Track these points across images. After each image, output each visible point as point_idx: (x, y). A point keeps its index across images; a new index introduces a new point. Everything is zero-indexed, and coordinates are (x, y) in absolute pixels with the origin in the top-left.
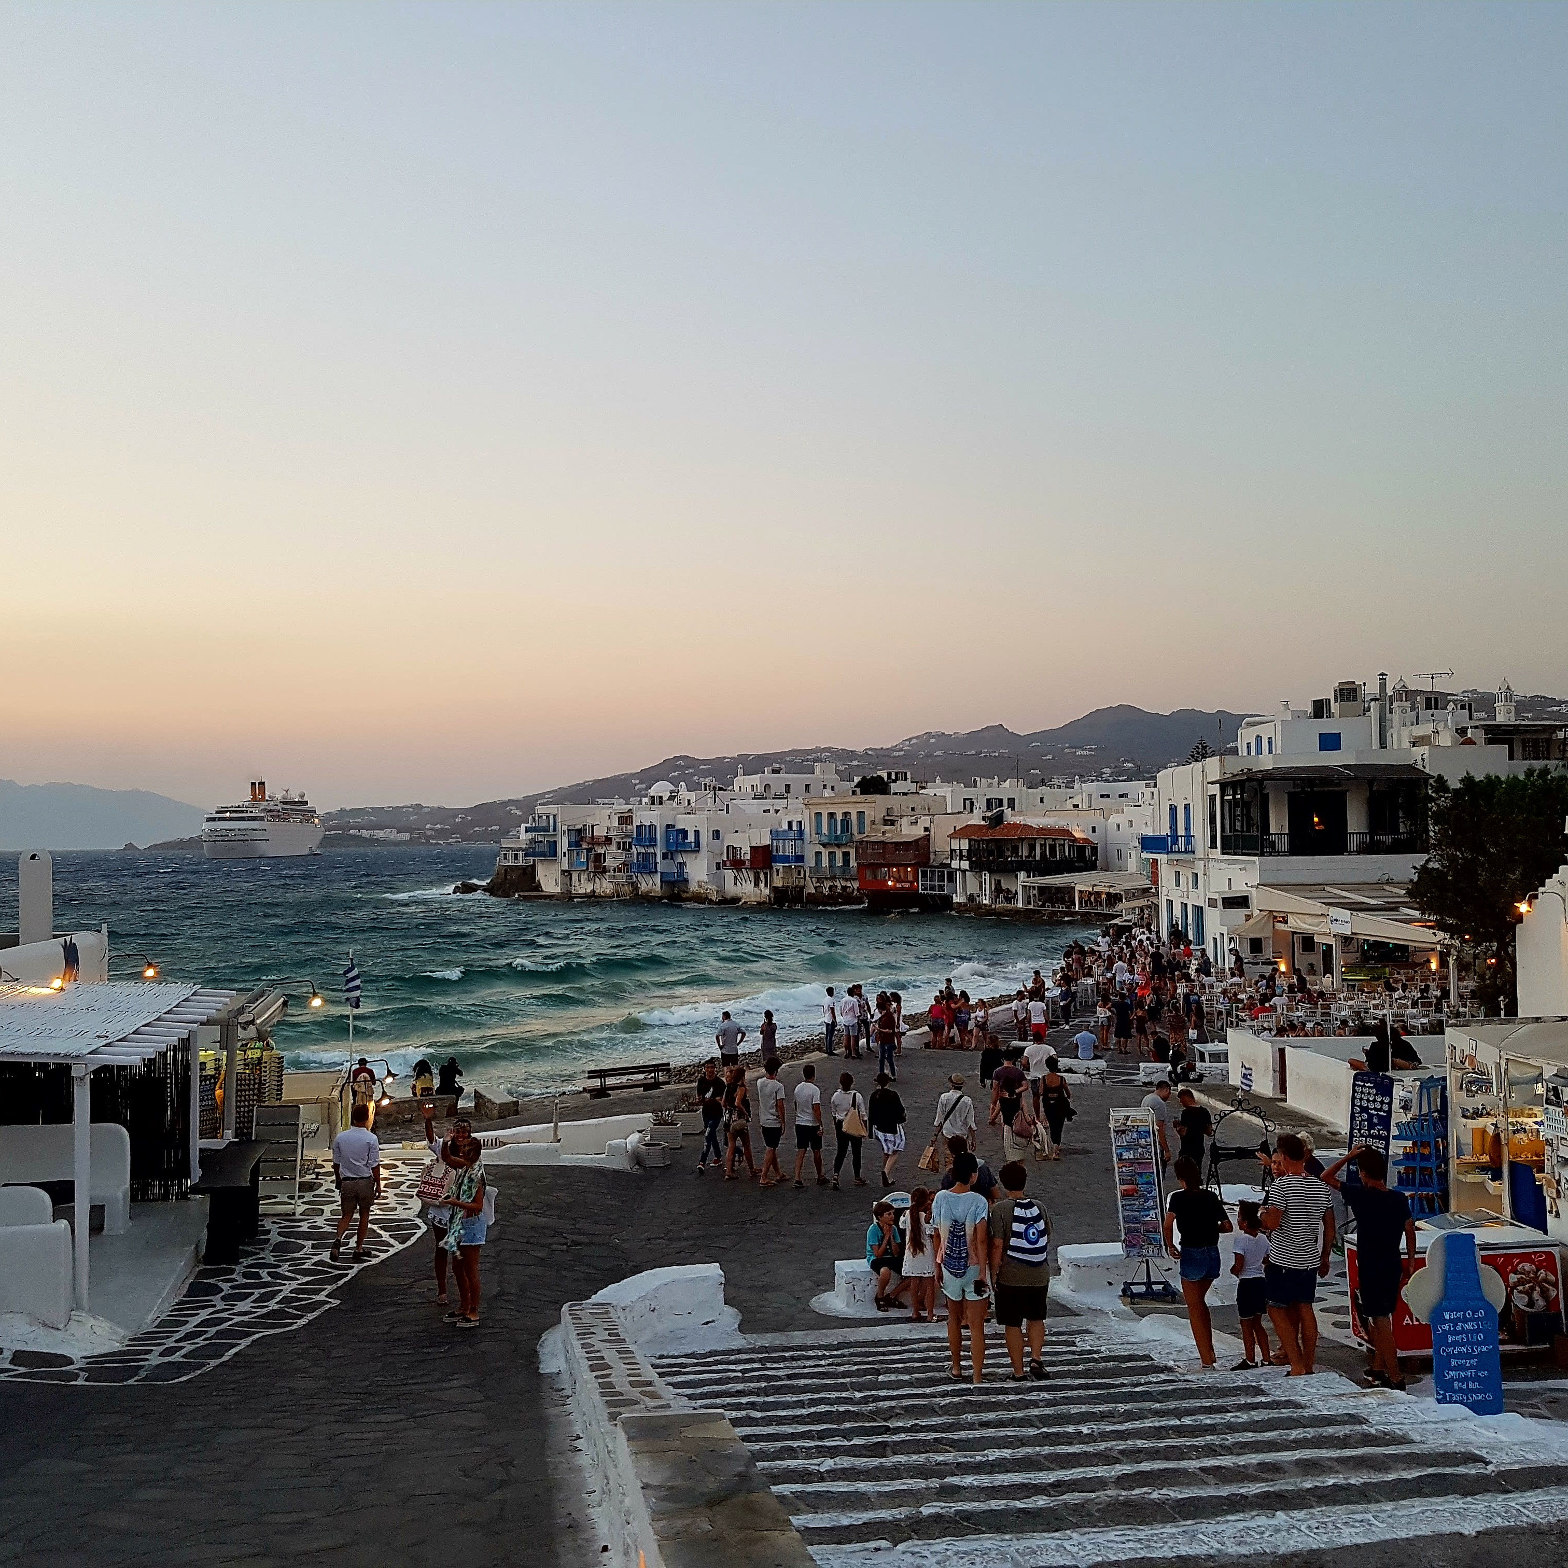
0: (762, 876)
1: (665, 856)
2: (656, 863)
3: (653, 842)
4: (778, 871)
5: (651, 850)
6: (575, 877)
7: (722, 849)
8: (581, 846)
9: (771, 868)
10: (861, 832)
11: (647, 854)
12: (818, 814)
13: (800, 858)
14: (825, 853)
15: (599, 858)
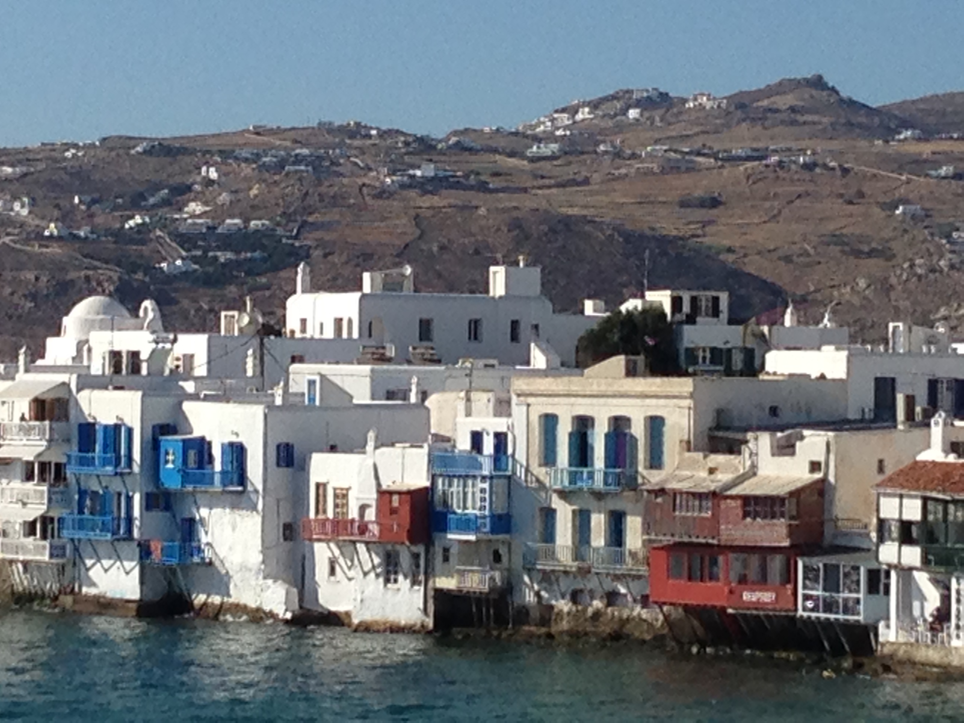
0: (406, 563)
1: (150, 503)
3: (121, 465)
5: (114, 485)
9: (429, 544)
10: (653, 462)
12: (548, 419)
13: (503, 523)
14: (565, 512)
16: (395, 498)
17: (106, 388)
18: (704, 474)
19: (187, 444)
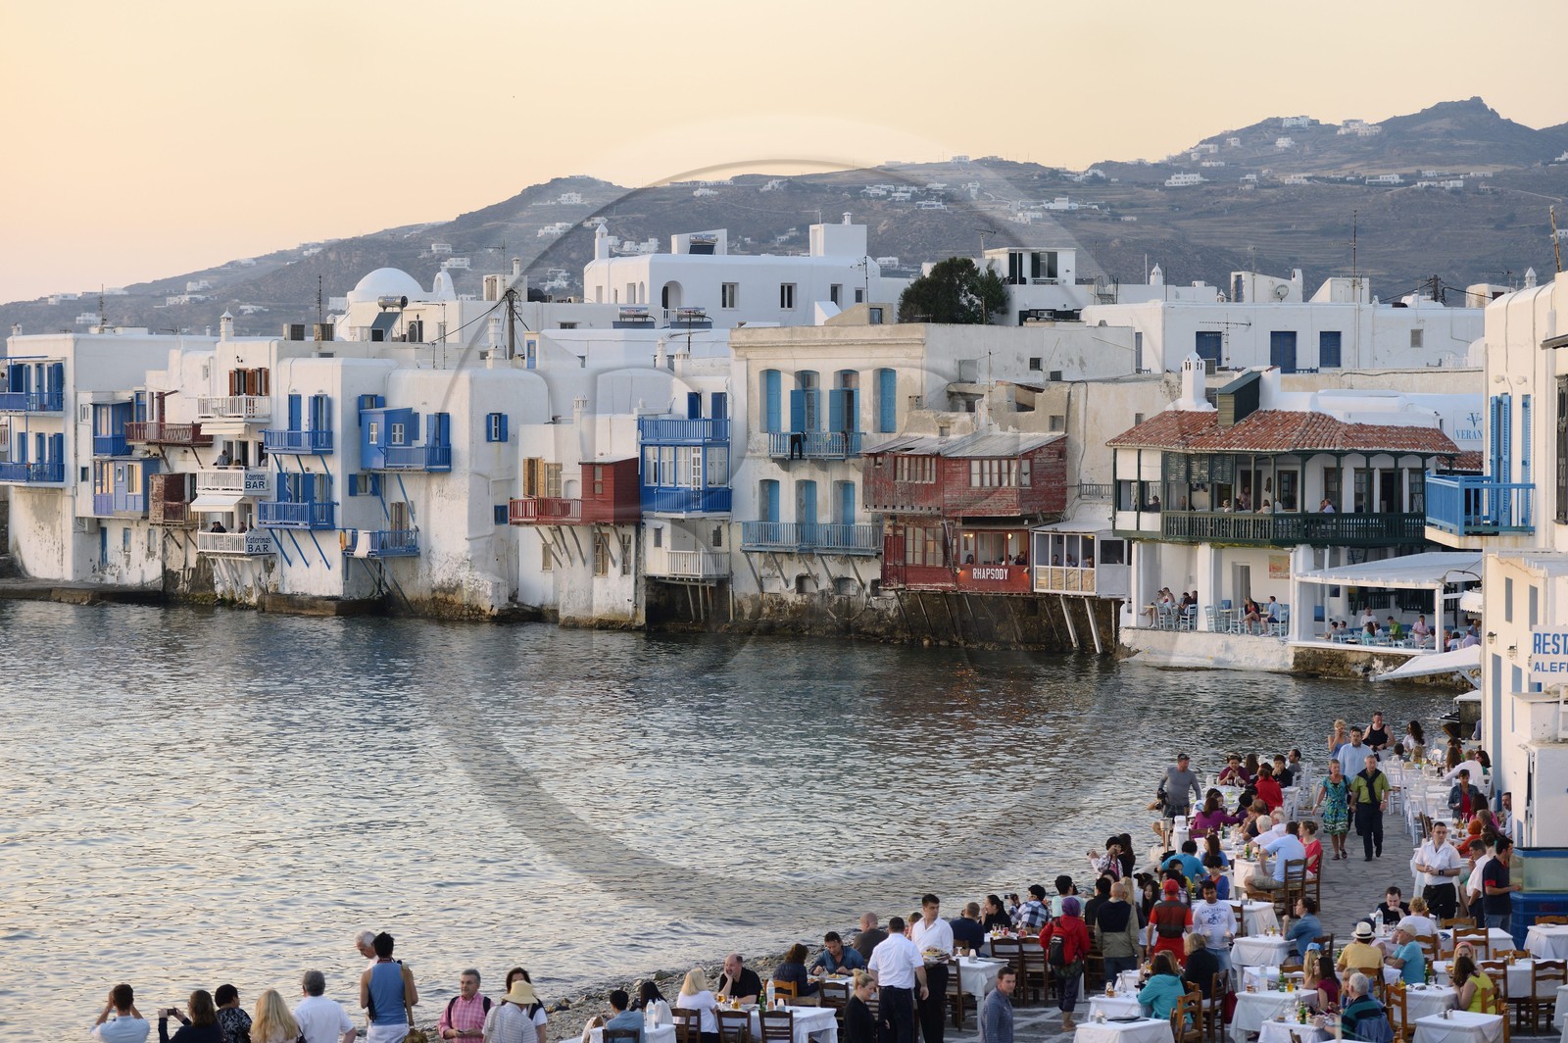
0: (614, 547)
1: (354, 485)
2: (332, 505)
3: (321, 443)
4: (658, 532)
5: (316, 467)
6: (114, 539)
7: (512, 468)
8: (130, 450)
9: (639, 525)
10: (885, 425)
11: (308, 479)
12: (771, 376)
13: (719, 499)
14: (787, 484)
15: (178, 489)
16: (599, 471)
17: (310, 356)
18: (935, 436)
19: (391, 417)
